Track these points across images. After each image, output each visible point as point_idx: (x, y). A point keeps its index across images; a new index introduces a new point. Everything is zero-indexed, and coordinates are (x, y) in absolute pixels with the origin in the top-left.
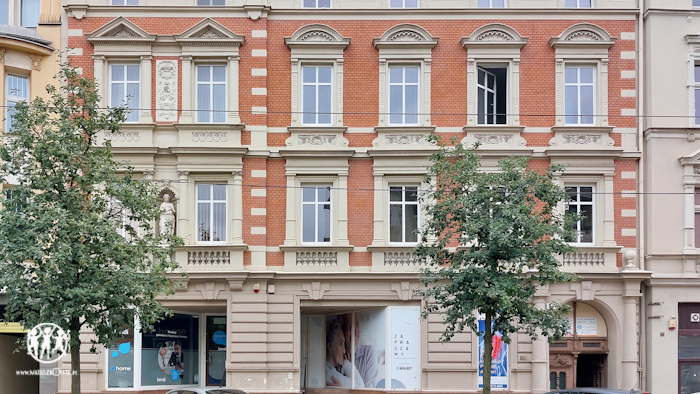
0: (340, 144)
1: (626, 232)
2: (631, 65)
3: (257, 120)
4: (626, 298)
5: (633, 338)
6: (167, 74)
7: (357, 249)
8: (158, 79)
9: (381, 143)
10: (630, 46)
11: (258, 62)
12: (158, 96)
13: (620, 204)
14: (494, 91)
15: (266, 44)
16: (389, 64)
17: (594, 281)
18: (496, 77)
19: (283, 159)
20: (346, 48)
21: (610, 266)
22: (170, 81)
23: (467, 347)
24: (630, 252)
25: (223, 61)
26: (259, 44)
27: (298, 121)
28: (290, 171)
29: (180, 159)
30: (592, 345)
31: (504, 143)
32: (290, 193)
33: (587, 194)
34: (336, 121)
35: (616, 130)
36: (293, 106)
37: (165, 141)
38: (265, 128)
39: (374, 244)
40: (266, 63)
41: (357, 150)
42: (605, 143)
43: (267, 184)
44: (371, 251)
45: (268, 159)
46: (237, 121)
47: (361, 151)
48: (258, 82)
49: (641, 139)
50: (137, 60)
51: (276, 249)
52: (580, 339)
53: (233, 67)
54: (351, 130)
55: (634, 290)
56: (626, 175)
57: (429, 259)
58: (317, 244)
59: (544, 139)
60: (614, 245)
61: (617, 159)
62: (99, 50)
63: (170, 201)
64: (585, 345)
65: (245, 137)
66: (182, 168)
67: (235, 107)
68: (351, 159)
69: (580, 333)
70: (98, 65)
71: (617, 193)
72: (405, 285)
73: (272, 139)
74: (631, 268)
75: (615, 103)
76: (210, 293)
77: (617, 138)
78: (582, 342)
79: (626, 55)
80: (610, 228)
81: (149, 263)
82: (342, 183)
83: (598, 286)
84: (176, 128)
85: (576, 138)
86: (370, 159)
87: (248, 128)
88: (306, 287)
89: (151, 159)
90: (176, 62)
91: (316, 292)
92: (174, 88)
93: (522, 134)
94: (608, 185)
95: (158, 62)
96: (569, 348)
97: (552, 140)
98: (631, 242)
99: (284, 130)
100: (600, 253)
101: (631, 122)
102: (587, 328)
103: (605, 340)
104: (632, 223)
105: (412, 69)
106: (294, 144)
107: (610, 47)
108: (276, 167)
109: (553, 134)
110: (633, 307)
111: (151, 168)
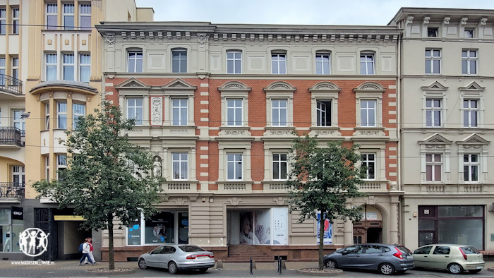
0: (247, 135)
1: (391, 174)
2: (394, 100)
3: (204, 124)
4: (391, 204)
5: (395, 221)
6: (158, 103)
7: (256, 183)
8: (152, 106)
9: (268, 135)
10: (394, 91)
11: (204, 98)
12: (152, 113)
13: (388, 162)
14: (325, 112)
15: (208, 90)
16: (272, 99)
17: (375, 196)
18: (326, 105)
19: (217, 141)
20: (249, 92)
21: (383, 189)
22: (159, 107)
23: (312, 225)
24: (394, 183)
25: (186, 97)
26: (204, 89)
27: (225, 124)
28: (220, 147)
29: (163, 142)
31: (330, 134)
32: (221, 157)
33: (371, 157)
34: (244, 124)
35: (386, 129)
36: (222, 118)
37: (156, 134)
38: (208, 127)
39: (265, 180)
40: (208, 98)
41: (256, 137)
42: (381, 135)
43: (209, 153)
44: (263, 184)
45: (209, 142)
46: (193, 125)
47: (258, 138)
48: (204, 107)
49: (399, 133)
50: (141, 97)
51: (214, 183)
52: (368, 221)
53: (191, 100)
54: (252, 128)
55: (396, 200)
56: (391, 149)
57: (292, 187)
58: (235, 180)
59: (350, 133)
60: (386, 180)
61: (387, 142)
62: (121, 93)
63: (159, 161)
64: (371, 224)
65: (197, 131)
66: (164, 146)
67: (192, 119)
68: (252, 141)
69: (368, 219)
70: (121, 100)
71: (387, 157)
72: (280, 199)
73: (211, 133)
74: (394, 190)
75: (386, 117)
76: (180, 202)
77: (387, 133)
78: (369, 223)
79: (391, 96)
80: (383, 173)
81: (148, 189)
82: (249, 153)
83: (377, 198)
84: (161, 128)
85: (366, 132)
86: (262, 142)
87: (199, 127)
88: (229, 200)
89: (149, 142)
90: (161, 98)
91: (234, 202)
92: (160, 110)
93: (339, 131)
94: (383, 153)
95: (152, 98)
96: (363, 225)
97: (354, 133)
98: (394, 179)
99: (218, 128)
100: (378, 183)
101: (394, 125)
102: (372, 217)
103: (381, 222)
105: (283, 101)
106: (222, 135)
107: (383, 92)
108: (213, 146)
109: (355, 131)
110: (395, 208)
111: (148, 146)
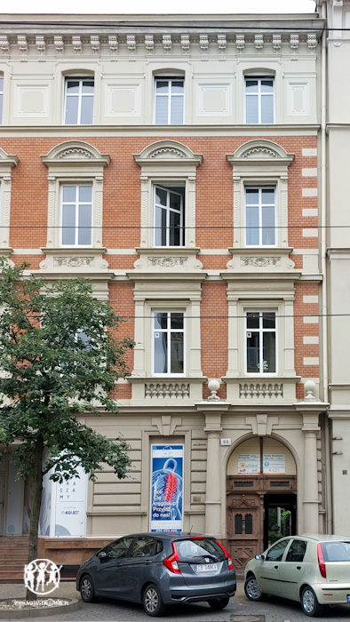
1: (308, 361)
2: (313, 183)
4: (304, 433)
9: (49, 266)
10: (313, 162)
13: (300, 331)
16: (61, 183)
17: (269, 414)
21: (288, 398)
24: (309, 382)
30: (281, 484)
31: (179, 265)
35: (297, 252)
42: (285, 266)
49: (323, 260)
52: (267, 478)
54: (16, 252)
55: (312, 423)
56: (308, 299)
59: (221, 262)
61: (297, 283)
64: (273, 484)
69: (266, 471)
74: (310, 400)
77: (298, 261)
78: (269, 481)
79: (307, 172)
80: (291, 356)
83: (274, 420)
85: (254, 260)
93: (198, 256)
94: (288, 309)
96: (255, 487)
97: (230, 263)
98: (313, 372)
100: (279, 384)
101: (313, 243)
102: (275, 467)
103: (294, 478)
104: (314, 351)
105: (85, 188)
107: (289, 164)
